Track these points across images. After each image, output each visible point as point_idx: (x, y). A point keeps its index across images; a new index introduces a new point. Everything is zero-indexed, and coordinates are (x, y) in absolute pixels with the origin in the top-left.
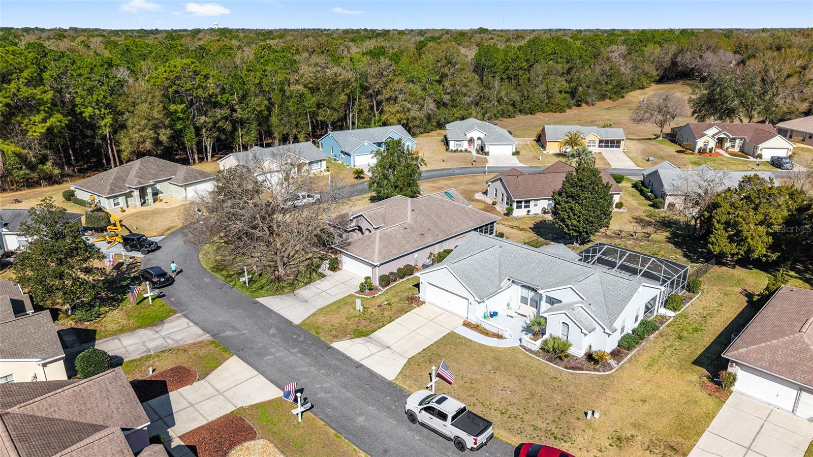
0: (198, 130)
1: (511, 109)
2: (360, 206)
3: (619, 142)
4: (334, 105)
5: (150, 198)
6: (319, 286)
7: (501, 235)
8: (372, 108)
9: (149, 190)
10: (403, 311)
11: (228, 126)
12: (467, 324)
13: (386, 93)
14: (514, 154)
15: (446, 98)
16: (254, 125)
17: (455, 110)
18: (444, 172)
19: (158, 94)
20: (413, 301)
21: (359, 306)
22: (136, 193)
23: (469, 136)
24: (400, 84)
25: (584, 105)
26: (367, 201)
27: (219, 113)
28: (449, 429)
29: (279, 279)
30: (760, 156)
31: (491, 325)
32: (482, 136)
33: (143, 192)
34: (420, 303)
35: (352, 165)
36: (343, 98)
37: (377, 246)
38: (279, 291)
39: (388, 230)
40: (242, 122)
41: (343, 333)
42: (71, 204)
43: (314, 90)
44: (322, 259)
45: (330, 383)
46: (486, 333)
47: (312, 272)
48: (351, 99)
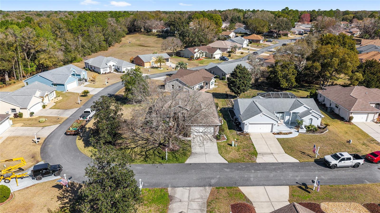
3: (168, 59)
12: (275, 134)
23: (108, 65)
25: (111, 47)
30: (214, 58)
35: (66, 91)
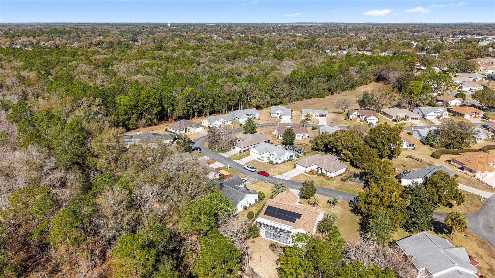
0: (193, 109)
1: (301, 97)
2: (240, 135)
3: (326, 115)
4: (235, 99)
5: (187, 131)
6: (231, 152)
7: (272, 143)
8: (247, 99)
9: (187, 129)
10: (246, 156)
11: (201, 108)
12: (258, 158)
13: (253, 95)
14: (290, 119)
15: (274, 95)
16: (209, 107)
17: (277, 99)
18: (266, 125)
19: (184, 100)
20: (249, 155)
21: (238, 155)
22: (185, 130)
23: (277, 112)
24: (257, 92)
25: (335, 94)
26: (243, 133)
27: (200, 104)
28: (250, 169)
29: (223, 150)
30: (367, 122)
31: (262, 159)
32: (281, 112)
33: (186, 129)
34: (250, 155)
35: (239, 122)
36: (237, 97)
37: (243, 144)
38: (223, 152)
39: (245, 141)
40: (206, 106)
41: (235, 159)
42: (167, 132)
43: (228, 95)
44: (231, 147)
45: (233, 165)
46: (261, 160)
47: (229, 149)
48: (240, 96)
